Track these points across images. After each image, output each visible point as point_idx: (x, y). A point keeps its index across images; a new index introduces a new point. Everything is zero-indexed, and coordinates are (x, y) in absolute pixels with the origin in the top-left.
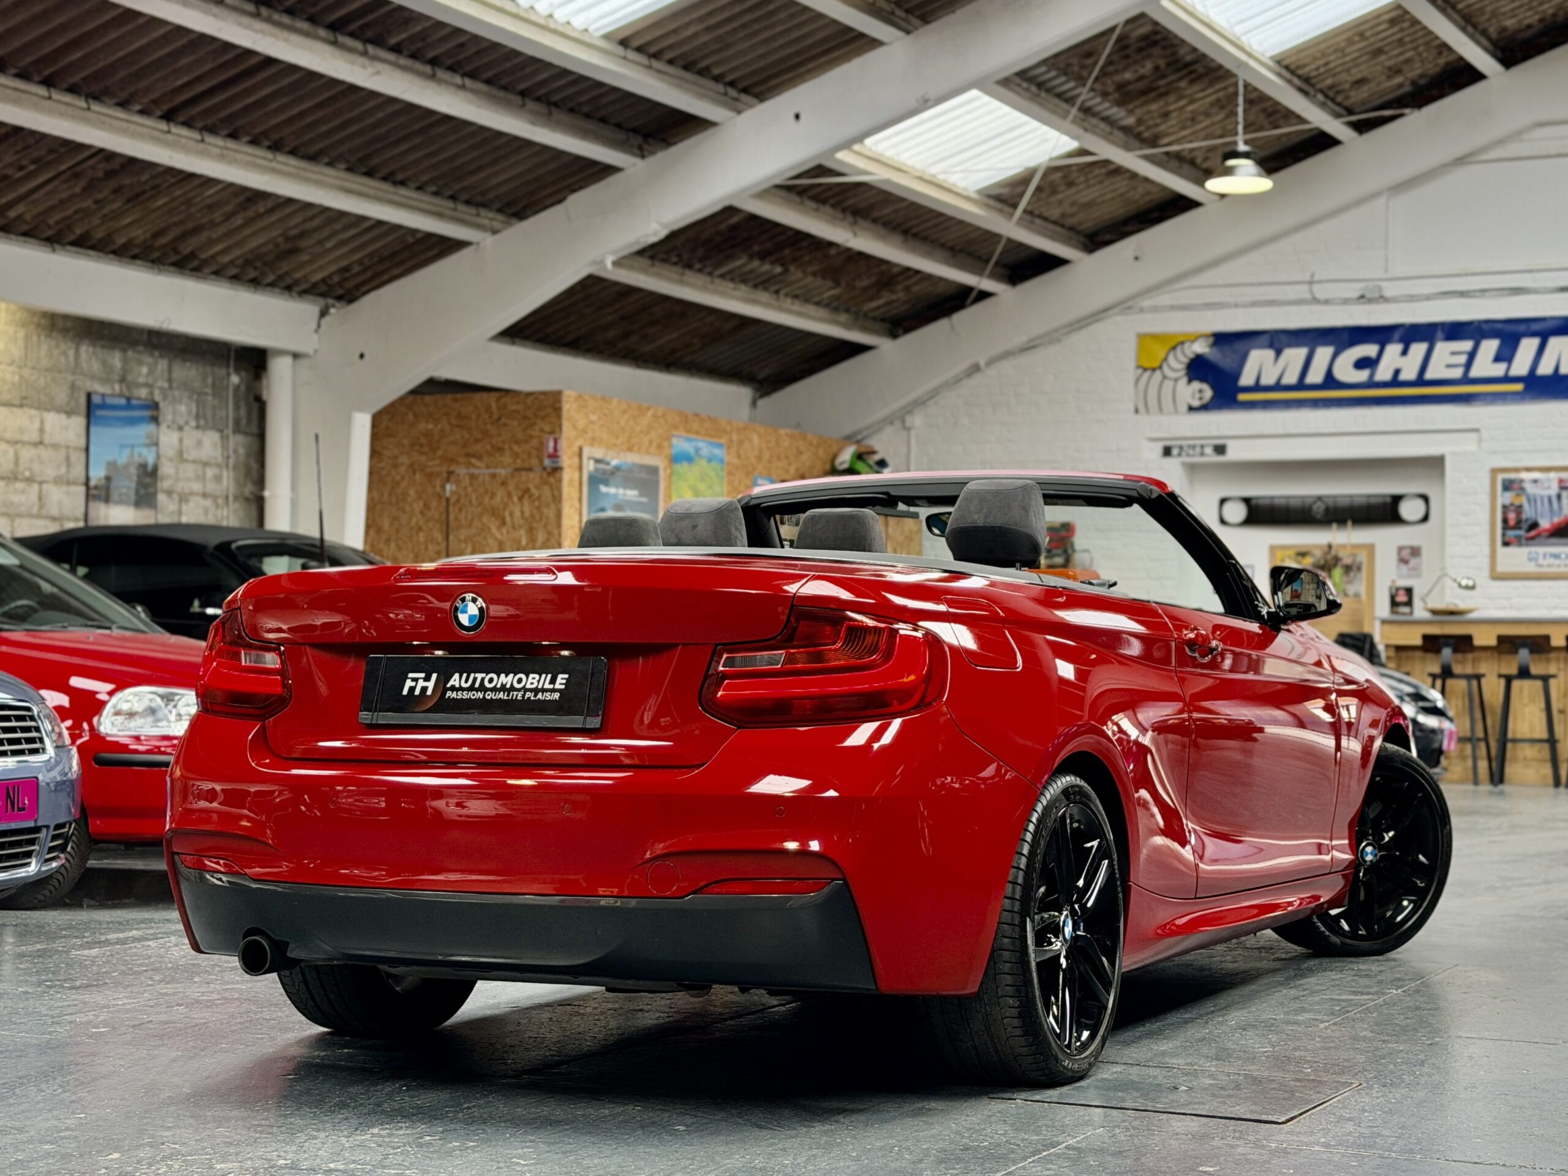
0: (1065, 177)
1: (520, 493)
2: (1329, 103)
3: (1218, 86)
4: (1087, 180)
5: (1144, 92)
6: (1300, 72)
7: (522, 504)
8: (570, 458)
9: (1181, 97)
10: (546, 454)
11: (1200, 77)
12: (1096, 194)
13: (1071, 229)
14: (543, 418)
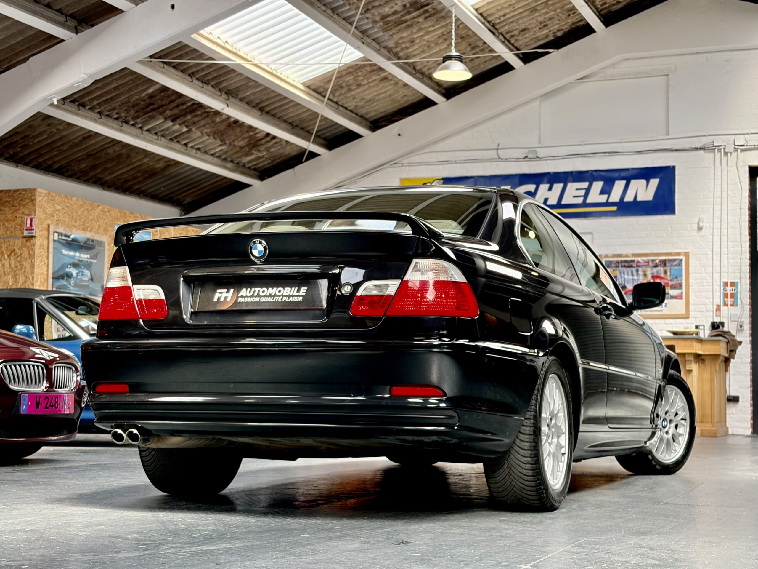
0: (355, 79)
1: (9, 253)
2: (507, 42)
3: (443, 24)
4: (369, 83)
5: (398, 23)
6: (489, 19)
7: (10, 259)
8: (41, 231)
9: (420, 29)
10: (25, 229)
11: (430, 16)
12: (375, 94)
13: (361, 116)
14: (24, 206)
